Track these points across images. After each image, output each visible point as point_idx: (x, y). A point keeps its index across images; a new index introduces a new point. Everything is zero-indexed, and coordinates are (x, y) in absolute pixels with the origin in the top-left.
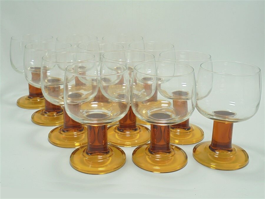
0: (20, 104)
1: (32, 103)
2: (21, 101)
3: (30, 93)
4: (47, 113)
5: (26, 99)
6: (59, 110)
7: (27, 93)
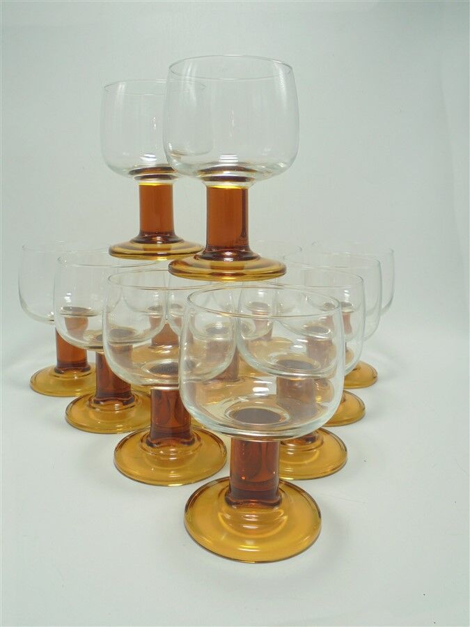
0: (37, 385)
1: (63, 384)
2: (39, 379)
3: (59, 361)
4: (102, 403)
5: (50, 374)
6: (128, 397)
7: (53, 362)
